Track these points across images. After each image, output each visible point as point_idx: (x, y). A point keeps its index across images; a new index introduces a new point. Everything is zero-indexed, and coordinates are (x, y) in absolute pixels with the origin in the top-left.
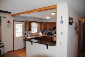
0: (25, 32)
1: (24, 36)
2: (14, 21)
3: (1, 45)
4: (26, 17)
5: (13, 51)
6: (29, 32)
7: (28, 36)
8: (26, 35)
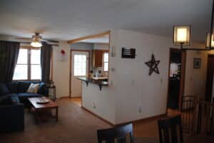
0: (91, 69)
1: (89, 76)
2: (71, 50)
3: (52, 85)
4: (92, 44)
5: (70, 97)
6: (99, 69)
7: (95, 76)
8: (92, 75)
